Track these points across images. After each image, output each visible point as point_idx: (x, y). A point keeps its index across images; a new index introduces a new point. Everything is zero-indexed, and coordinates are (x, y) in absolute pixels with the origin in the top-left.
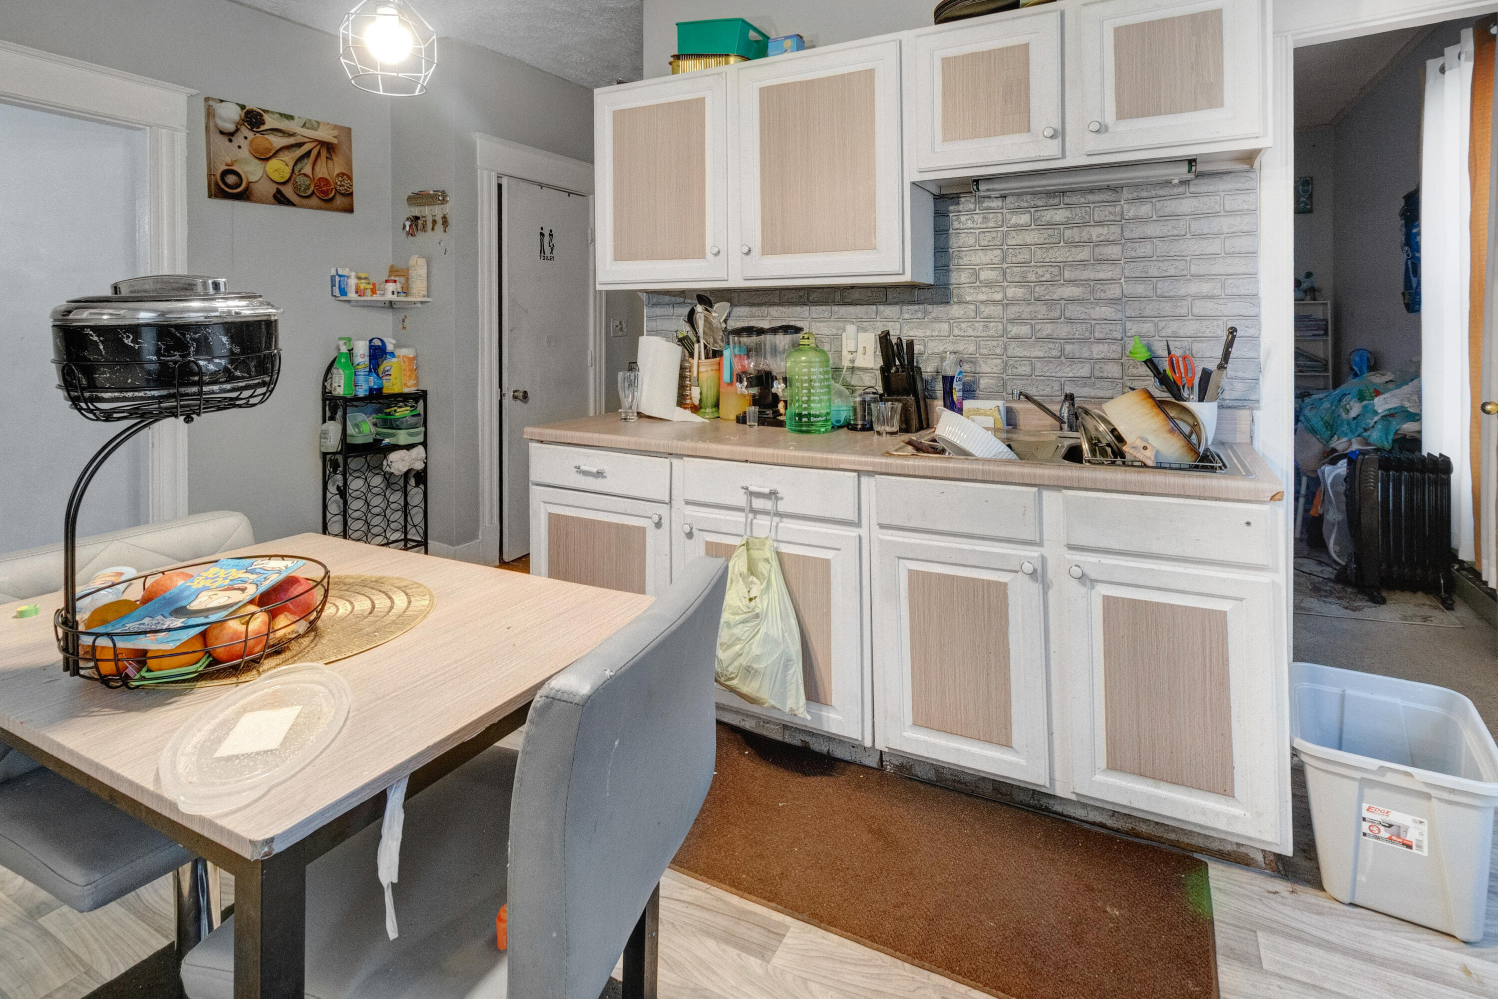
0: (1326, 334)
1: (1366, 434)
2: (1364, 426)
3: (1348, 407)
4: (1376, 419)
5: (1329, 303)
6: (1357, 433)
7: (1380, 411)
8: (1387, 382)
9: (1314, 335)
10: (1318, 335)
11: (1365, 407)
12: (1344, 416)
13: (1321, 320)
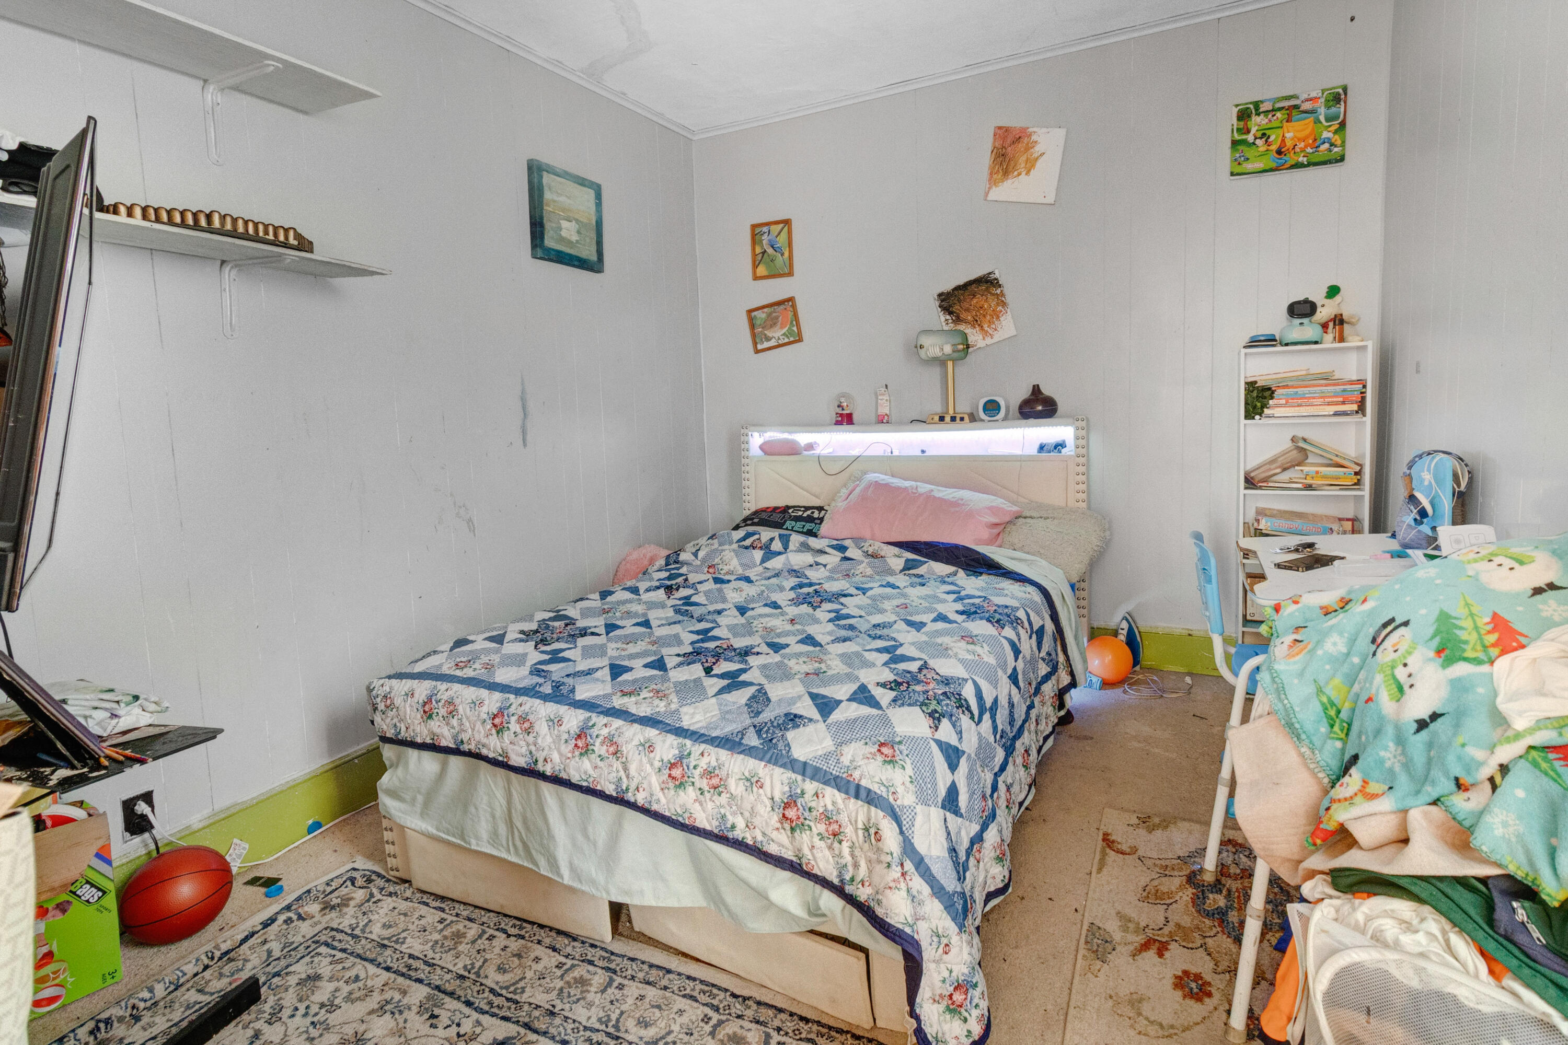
0: (1361, 409)
1: (1462, 804)
2: (1458, 771)
3: (1401, 673)
4: (1504, 754)
5: (1370, 344)
6: (1433, 792)
7: (1520, 724)
8: (1538, 591)
9: (1336, 414)
10: (1344, 414)
11: (1459, 687)
12: (1386, 702)
13: (1352, 383)
